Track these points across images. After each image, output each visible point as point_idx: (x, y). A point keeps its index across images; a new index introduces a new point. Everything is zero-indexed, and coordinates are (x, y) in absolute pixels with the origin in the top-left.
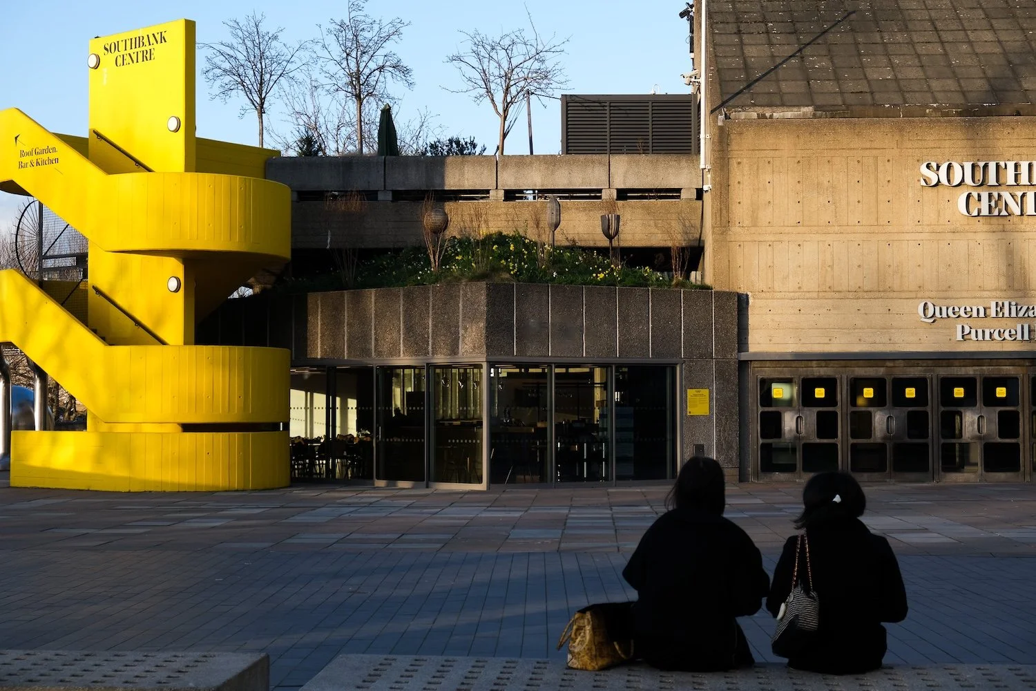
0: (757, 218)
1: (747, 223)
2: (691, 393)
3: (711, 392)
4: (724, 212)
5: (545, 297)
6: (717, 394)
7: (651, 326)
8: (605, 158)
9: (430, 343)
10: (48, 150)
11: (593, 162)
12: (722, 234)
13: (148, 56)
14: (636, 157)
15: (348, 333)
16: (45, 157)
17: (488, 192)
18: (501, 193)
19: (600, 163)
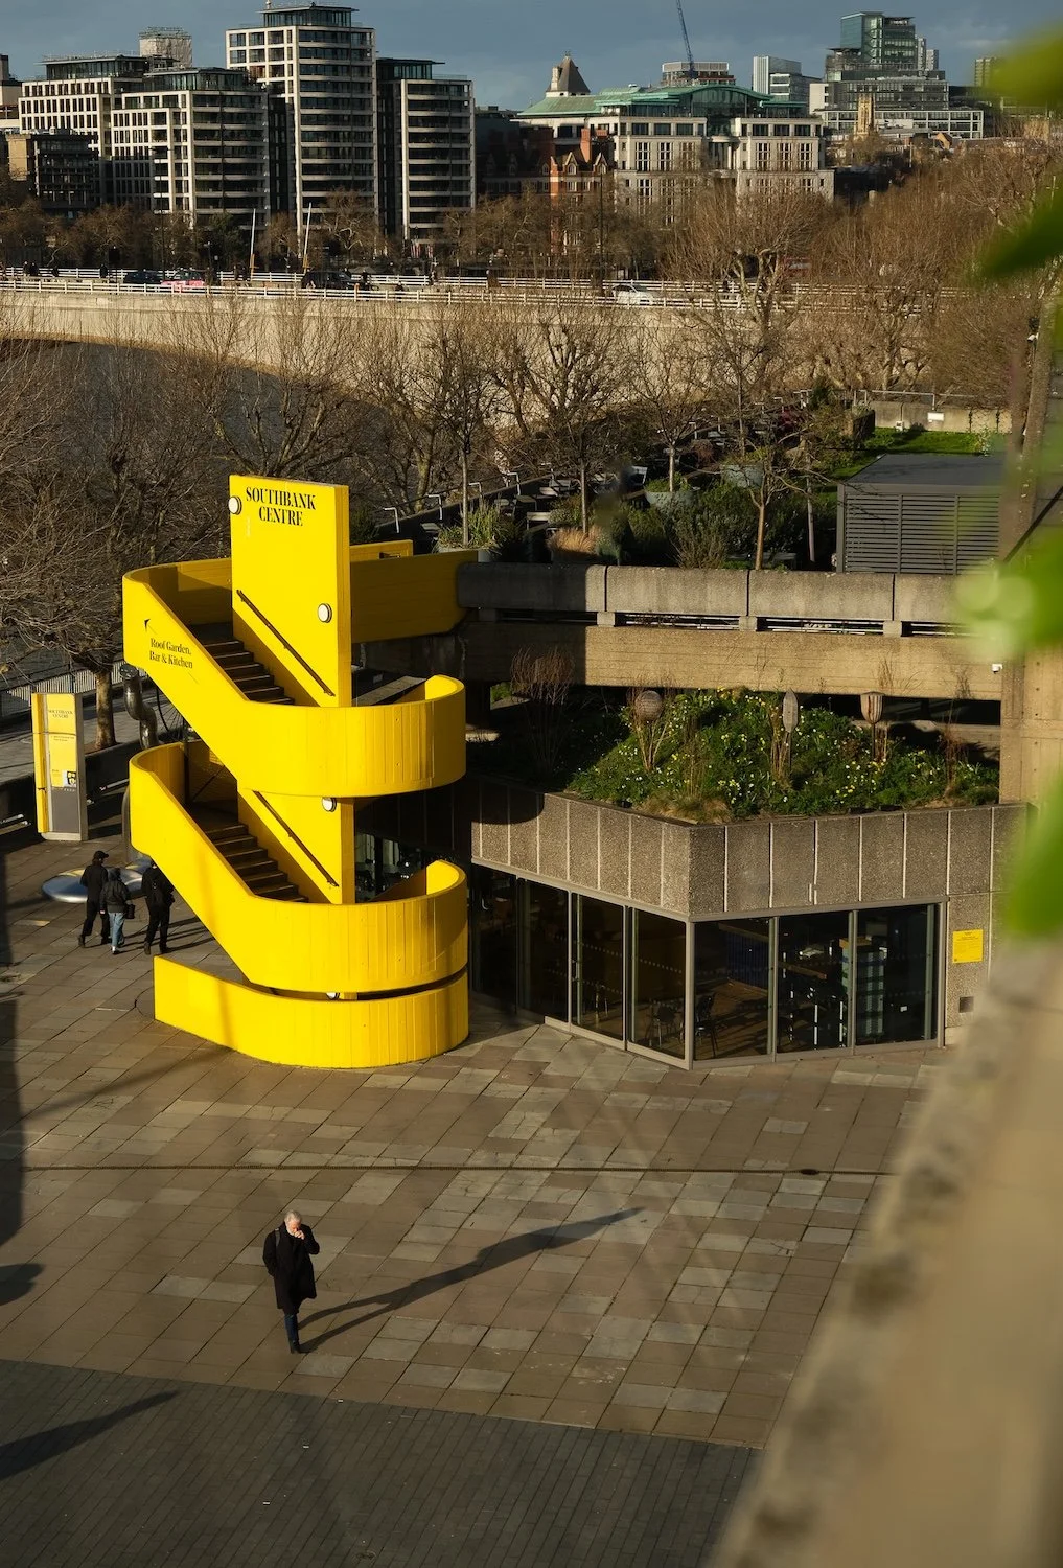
0: (1060, 710)
1: (1046, 715)
2: (957, 936)
3: (985, 933)
4: (1017, 699)
5: (766, 839)
6: (994, 934)
7: (905, 859)
8: (888, 579)
9: (630, 882)
10: (180, 649)
11: (872, 585)
12: (1013, 727)
13: (294, 519)
14: (930, 580)
15: (541, 844)
16: (178, 655)
17: (734, 620)
18: (754, 622)
19: (881, 588)
